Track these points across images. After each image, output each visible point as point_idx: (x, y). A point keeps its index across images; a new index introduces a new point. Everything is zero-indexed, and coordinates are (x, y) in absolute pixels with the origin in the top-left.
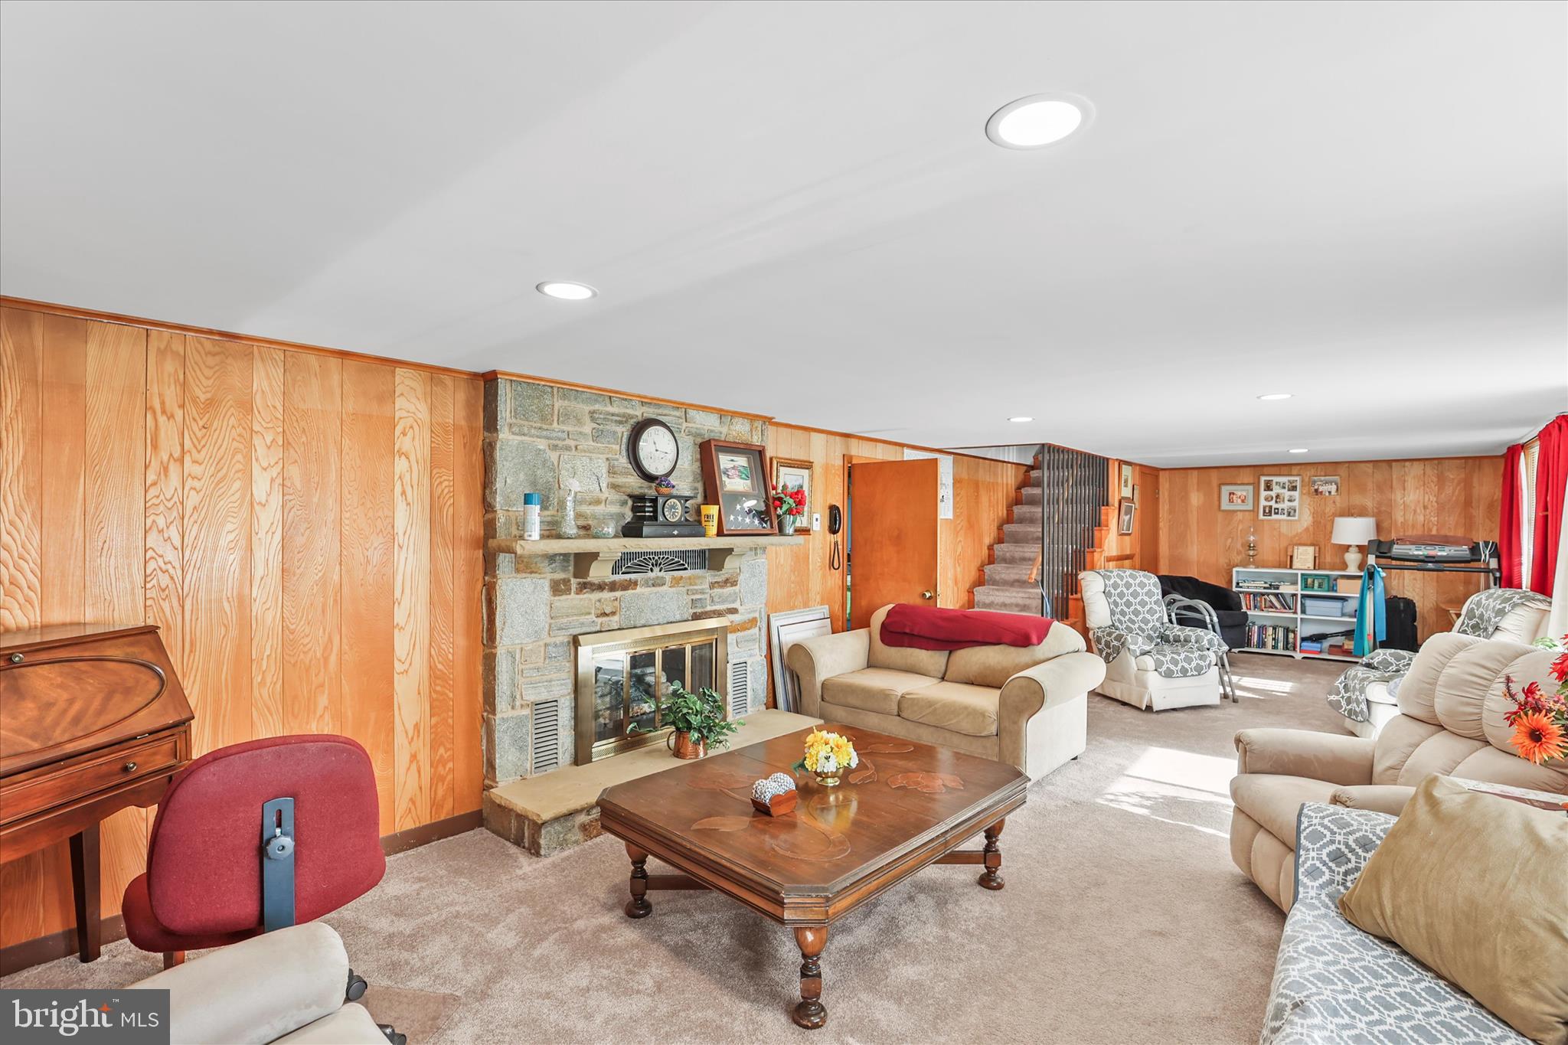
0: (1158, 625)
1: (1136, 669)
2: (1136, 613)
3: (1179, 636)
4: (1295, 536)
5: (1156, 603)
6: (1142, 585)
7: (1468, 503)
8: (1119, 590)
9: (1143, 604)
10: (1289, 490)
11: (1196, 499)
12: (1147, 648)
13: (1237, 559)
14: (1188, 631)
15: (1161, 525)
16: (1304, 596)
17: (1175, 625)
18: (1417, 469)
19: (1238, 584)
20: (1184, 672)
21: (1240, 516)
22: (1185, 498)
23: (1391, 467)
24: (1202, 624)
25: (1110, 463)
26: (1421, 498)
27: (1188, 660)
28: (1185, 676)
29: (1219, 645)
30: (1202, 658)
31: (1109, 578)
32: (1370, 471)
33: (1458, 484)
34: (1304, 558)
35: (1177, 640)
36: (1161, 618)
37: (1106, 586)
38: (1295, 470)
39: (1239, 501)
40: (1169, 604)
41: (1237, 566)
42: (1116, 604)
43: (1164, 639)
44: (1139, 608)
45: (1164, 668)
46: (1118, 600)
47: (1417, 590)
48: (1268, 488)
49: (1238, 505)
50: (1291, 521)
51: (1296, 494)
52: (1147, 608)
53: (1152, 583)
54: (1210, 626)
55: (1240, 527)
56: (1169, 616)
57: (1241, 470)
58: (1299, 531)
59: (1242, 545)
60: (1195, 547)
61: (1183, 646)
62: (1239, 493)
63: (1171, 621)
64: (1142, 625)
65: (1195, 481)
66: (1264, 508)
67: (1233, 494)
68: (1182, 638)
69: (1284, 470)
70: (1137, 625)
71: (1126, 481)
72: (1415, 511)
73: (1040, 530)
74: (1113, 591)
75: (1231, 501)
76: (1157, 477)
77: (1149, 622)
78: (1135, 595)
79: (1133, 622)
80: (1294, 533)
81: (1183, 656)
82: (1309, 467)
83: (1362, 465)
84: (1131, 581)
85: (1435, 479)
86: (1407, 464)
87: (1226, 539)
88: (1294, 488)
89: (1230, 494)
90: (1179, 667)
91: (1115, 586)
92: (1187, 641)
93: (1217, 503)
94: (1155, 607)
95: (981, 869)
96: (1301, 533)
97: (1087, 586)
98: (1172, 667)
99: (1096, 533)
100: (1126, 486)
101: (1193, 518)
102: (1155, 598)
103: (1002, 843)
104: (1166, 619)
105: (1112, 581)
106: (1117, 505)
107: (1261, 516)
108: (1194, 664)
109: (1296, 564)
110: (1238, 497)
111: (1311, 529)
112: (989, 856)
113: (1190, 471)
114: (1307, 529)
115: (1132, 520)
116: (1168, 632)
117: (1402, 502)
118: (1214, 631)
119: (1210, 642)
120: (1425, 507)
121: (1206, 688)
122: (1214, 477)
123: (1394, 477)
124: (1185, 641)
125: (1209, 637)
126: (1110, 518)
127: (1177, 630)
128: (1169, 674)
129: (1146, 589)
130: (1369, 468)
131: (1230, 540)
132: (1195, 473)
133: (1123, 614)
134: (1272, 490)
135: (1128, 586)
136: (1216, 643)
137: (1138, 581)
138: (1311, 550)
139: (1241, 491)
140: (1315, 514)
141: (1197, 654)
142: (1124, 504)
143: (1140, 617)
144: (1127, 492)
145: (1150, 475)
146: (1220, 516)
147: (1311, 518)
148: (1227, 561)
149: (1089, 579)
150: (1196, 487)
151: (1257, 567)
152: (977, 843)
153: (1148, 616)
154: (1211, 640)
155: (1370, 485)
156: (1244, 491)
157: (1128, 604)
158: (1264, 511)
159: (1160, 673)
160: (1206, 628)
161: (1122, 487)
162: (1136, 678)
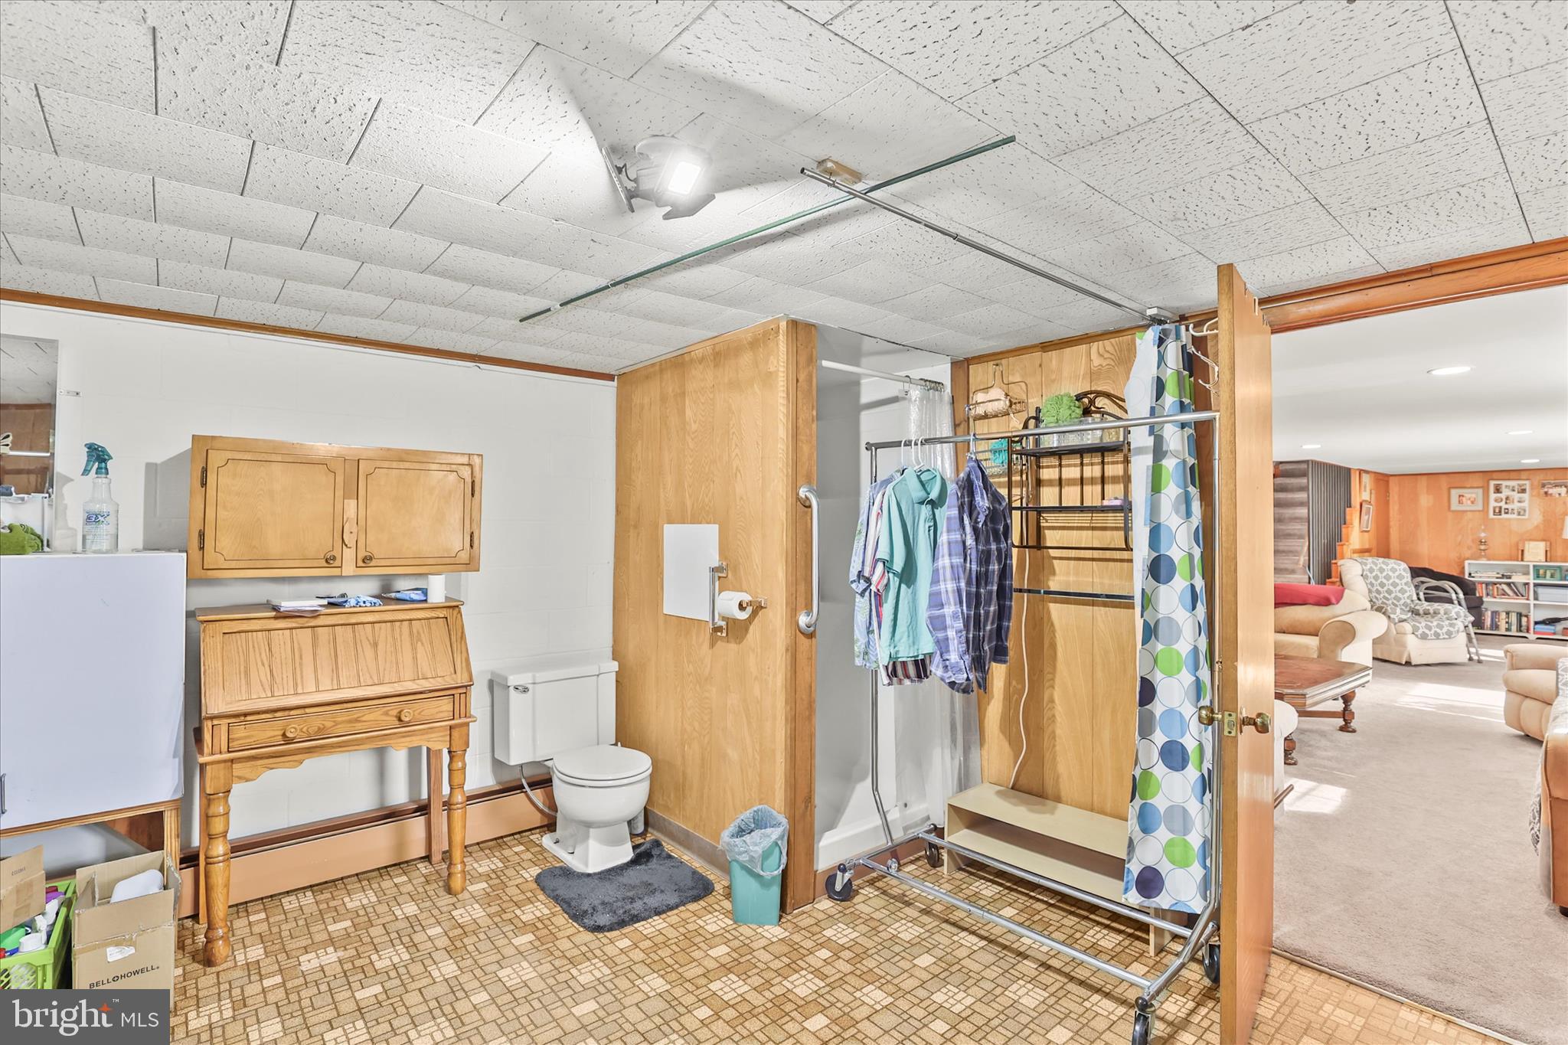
0: (1409, 601)
1: (1395, 632)
2: (1389, 592)
3: (1428, 610)
4: (1525, 533)
5: (1406, 584)
6: (1393, 570)
8: (1374, 574)
9: (1395, 585)
10: (1518, 493)
11: (1425, 500)
12: (1404, 617)
13: (1468, 553)
14: (1436, 606)
15: (1392, 524)
16: (1536, 585)
17: (1424, 602)
19: (1470, 574)
20: (1437, 636)
21: (1470, 515)
22: (1415, 500)
24: (1450, 601)
25: (1352, 472)
27: (1440, 627)
28: (1438, 639)
29: (1465, 616)
30: (1451, 625)
31: (1366, 564)
34: (1535, 552)
35: (1426, 613)
36: (1410, 597)
37: (1363, 570)
38: (1524, 475)
39: (1469, 502)
40: (1417, 587)
41: (1468, 559)
42: (1372, 585)
43: (1415, 612)
44: (1391, 588)
45: (1420, 632)
46: (1374, 582)
48: (1498, 491)
49: (1467, 506)
50: (1521, 519)
51: (1526, 496)
52: (1399, 588)
53: (1402, 569)
54: (1456, 602)
55: (1470, 526)
56: (1418, 594)
57: (1471, 475)
58: (1530, 528)
59: (1473, 541)
60: (1426, 543)
61: (1433, 617)
62: (1468, 496)
63: (1419, 599)
64: (1395, 602)
65: (1424, 485)
66: (1494, 508)
67: (1463, 496)
68: (1431, 611)
69: (1513, 475)
70: (1390, 602)
71: (1365, 487)
73: (1307, 527)
74: (1369, 574)
75: (1461, 502)
76: (1388, 482)
77: (1400, 599)
78: (1388, 578)
79: (1387, 599)
80: (1524, 530)
81: (1435, 623)
82: (1538, 473)
84: (1384, 567)
87: (1457, 537)
88: (1523, 491)
89: (1460, 496)
90: (1432, 632)
91: (1371, 570)
92: (1436, 613)
93: (1447, 504)
94: (1406, 588)
95: (1340, 722)
96: (1532, 530)
97: (1346, 570)
98: (1427, 631)
99: (1343, 530)
100: (1365, 491)
101: (1423, 517)
102: (1404, 581)
103: (1354, 706)
104: (1415, 597)
105: (1368, 567)
106: (1358, 507)
107: (1491, 516)
108: (1445, 630)
109: (1527, 557)
110: (1469, 499)
111: (1542, 526)
112: (1346, 714)
113: (1419, 477)
114: (1538, 527)
115: (1369, 519)
116: (1418, 607)
118: (1460, 605)
119: (1457, 613)
121: (1457, 648)
122: (1444, 482)
124: (1435, 613)
125: (1456, 610)
126: (1354, 518)
127: (1426, 605)
128: (1424, 637)
129: (1397, 573)
131: (1460, 537)
132: (1425, 477)
133: (1378, 592)
134: (1501, 493)
135: (1382, 570)
136: (1462, 614)
137: (1389, 567)
138: (1542, 544)
139: (1469, 494)
140: (1545, 513)
141: (1447, 622)
142: (1365, 506)
143: (1393, 595)
144: (1366, 496)
145: (1383, 480)
146: (1450, 515)
147: (1541, 517)
148: (1458, 555)
149: (1348, 565)
150: (1425, 491)
151: (1489, 560)
152: (1339, 706)
153: (1400, 595)
154: (1458, 614)
156: (1474, 494)
157: (1382, 585)
158: (1494, 511)
159: (1417, 636)
160: (1453, 603)
161: (1362, 492)
162: (1395, 640)
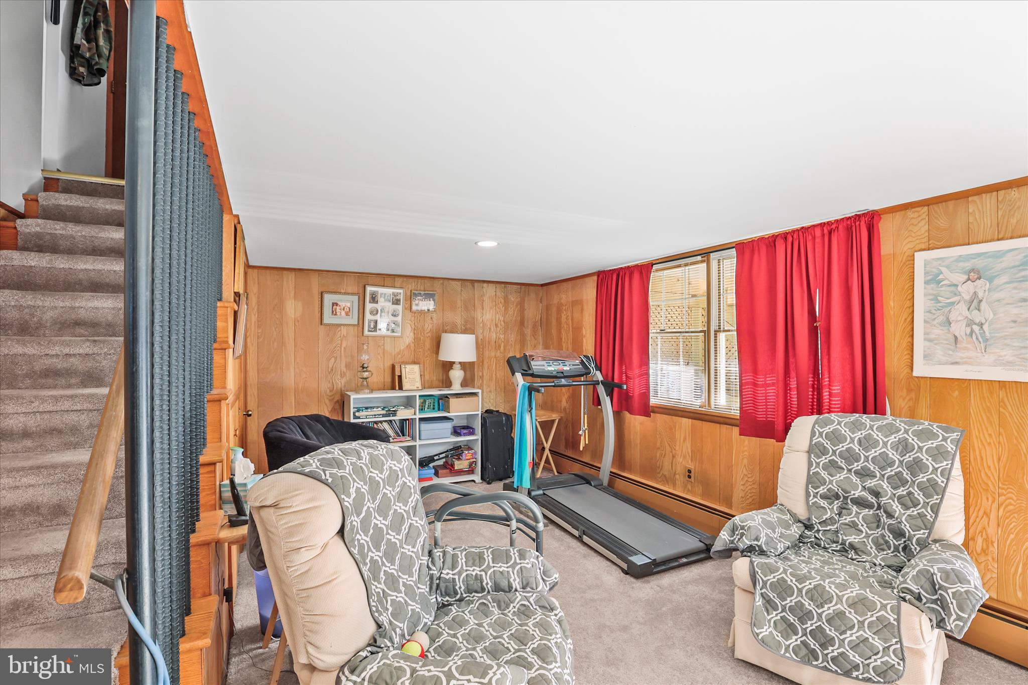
3: (479, 579)
4: (399, 353)
7: (522, 323)
10: (393, 304)
11: (292, 309)
16: (421, 419)
18: (490, 290)
19: (355, 413)
21: (344, 330)
22: (280, 307)
23: (474, 286)
26: (494, 318)
32: (459, 289)
33: (517, 306)
34: (412, 376)
38: (398, 281)
39: (343, 313)
47: (492, 401)
48: (374, 299)
49: (342, 319)
50: (394, 337)
51: (400, 308)
55: (344, 345)
57: (344, 277)
58: (402, 348)
60: (292, 370)
62: (342, 304)
65: (291, 285)
66: (370, 322)
67: (337, 304)
69: (388, 281)
72: (490, 329)
75: (334, 313)
80: (397, 351)
82: (411, 280)
83: (453, 282)
85: (503, 301)
86: (485, 285)
87: (328, 360)
88: (397, 302)
89: (333, 304)
93: (318, 315)
96: (403, 351)
97: (293, 530)
101: (290, 332)
107: (366, 332)
109: (406, 385)
111: (412, 345)
113: (285, 274)
114: (408, 346)
116: (448, 574)
117: (481, 321)
120: (496, 325)
122: (315, 283)
123: (476, 296)
130: (457, 286)
131: (333, 360)
132: (291, 276)
134: (377, 302)
138: (416, 368)
140: (415, 330)
146: (322, 329)
147: (412, 334)
148: (330, 385)
149: (298, 503)
150: (292, 294)
151: (372, 391)
155: (459, 303)
158: (369, 326)
